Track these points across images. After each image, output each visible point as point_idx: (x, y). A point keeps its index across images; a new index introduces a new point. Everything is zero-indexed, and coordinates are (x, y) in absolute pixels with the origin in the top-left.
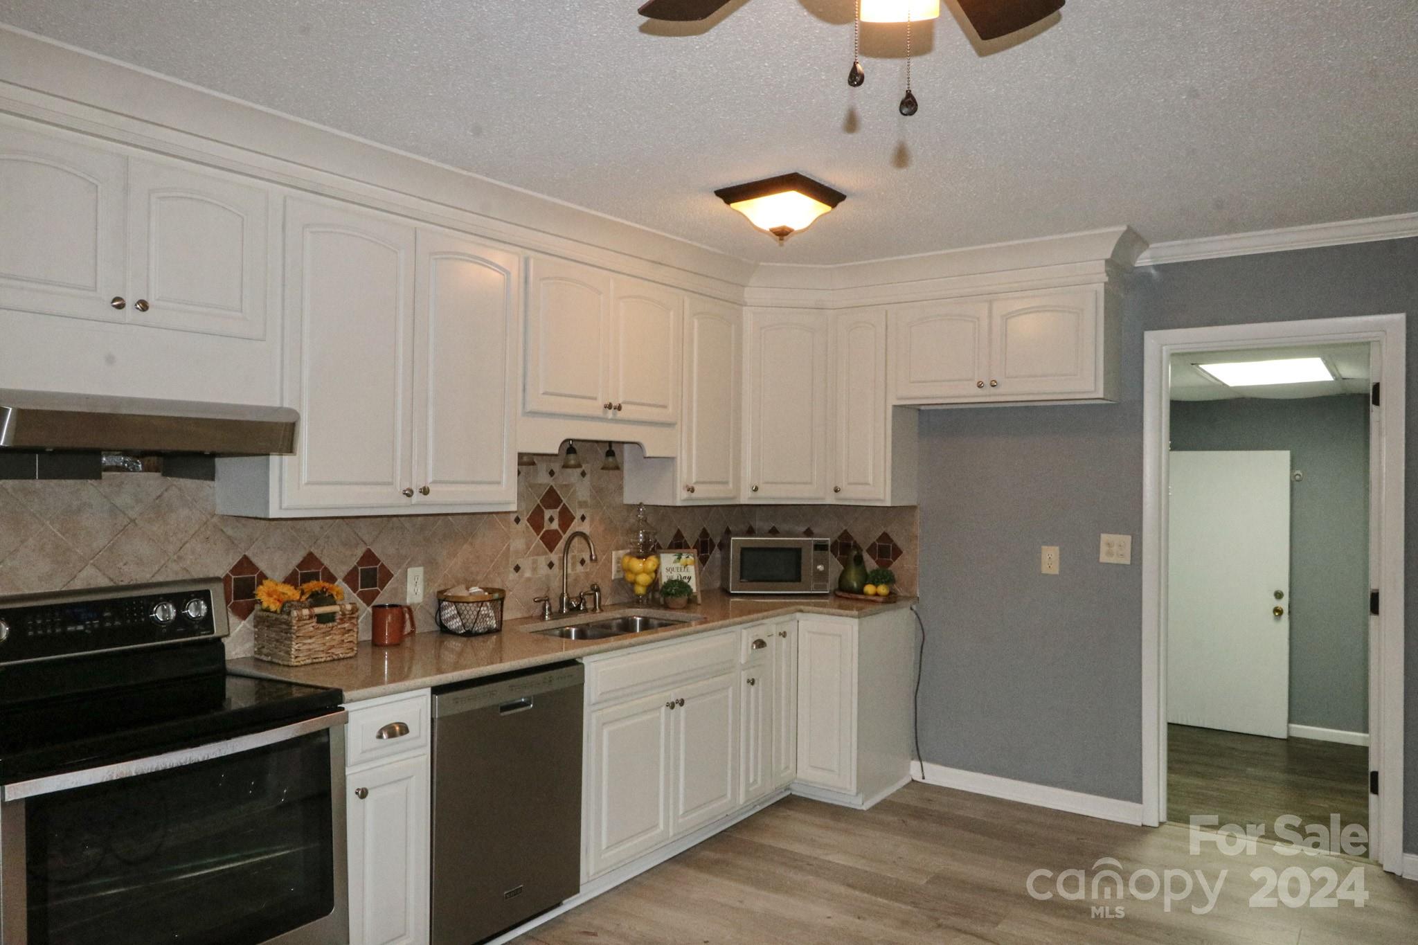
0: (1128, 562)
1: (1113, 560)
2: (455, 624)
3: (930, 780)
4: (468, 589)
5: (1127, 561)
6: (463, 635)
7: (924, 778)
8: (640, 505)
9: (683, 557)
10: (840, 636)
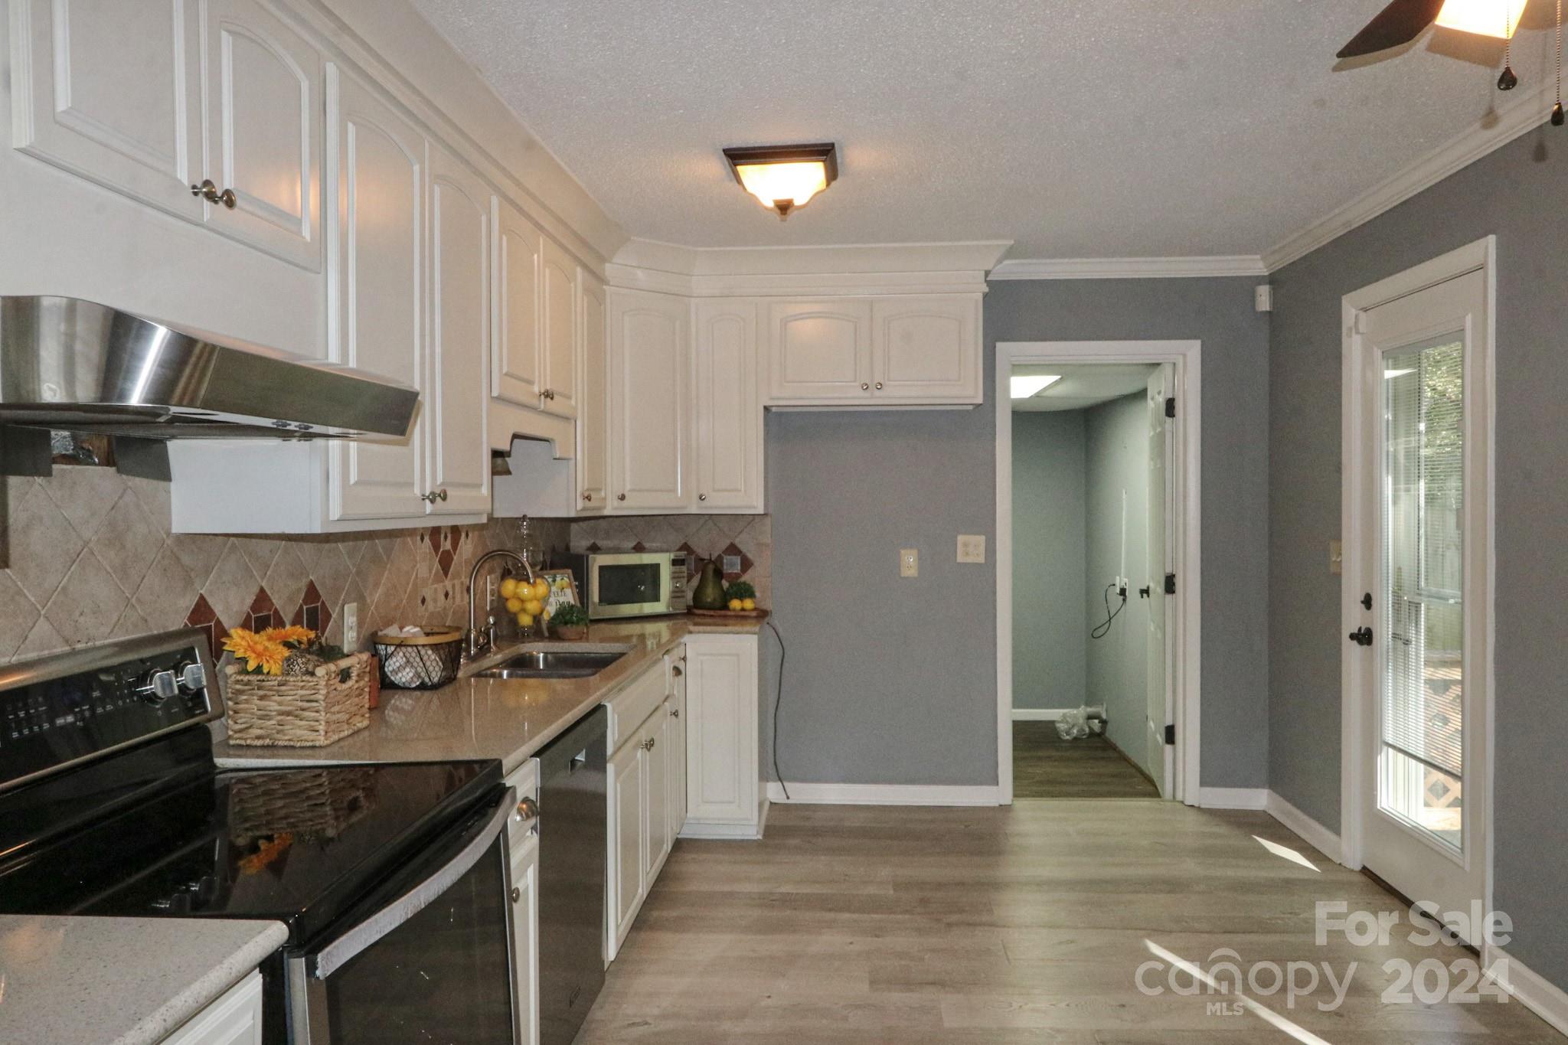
0: (983, 561)
1: (970, 560)
2: (405, 677)
3: (795, 799)
4: (401, 628)
5: (981, 560)
6: (417, 688)
7: (788, 798)
8: (524, 517)
9: (558, 579)
10: (738, 655)
